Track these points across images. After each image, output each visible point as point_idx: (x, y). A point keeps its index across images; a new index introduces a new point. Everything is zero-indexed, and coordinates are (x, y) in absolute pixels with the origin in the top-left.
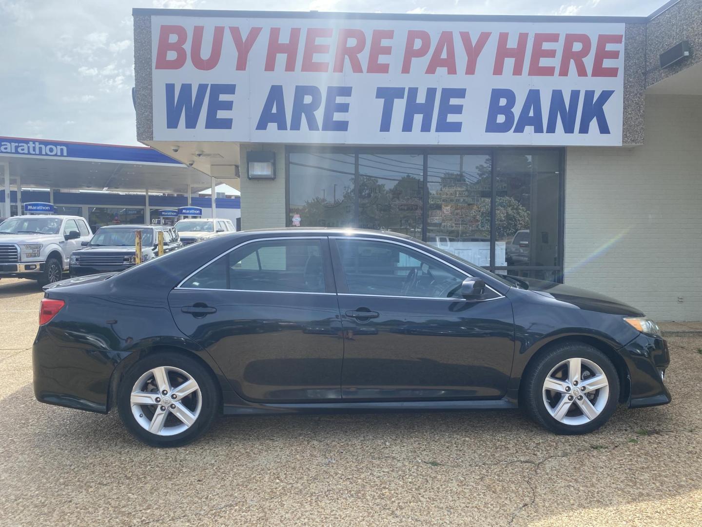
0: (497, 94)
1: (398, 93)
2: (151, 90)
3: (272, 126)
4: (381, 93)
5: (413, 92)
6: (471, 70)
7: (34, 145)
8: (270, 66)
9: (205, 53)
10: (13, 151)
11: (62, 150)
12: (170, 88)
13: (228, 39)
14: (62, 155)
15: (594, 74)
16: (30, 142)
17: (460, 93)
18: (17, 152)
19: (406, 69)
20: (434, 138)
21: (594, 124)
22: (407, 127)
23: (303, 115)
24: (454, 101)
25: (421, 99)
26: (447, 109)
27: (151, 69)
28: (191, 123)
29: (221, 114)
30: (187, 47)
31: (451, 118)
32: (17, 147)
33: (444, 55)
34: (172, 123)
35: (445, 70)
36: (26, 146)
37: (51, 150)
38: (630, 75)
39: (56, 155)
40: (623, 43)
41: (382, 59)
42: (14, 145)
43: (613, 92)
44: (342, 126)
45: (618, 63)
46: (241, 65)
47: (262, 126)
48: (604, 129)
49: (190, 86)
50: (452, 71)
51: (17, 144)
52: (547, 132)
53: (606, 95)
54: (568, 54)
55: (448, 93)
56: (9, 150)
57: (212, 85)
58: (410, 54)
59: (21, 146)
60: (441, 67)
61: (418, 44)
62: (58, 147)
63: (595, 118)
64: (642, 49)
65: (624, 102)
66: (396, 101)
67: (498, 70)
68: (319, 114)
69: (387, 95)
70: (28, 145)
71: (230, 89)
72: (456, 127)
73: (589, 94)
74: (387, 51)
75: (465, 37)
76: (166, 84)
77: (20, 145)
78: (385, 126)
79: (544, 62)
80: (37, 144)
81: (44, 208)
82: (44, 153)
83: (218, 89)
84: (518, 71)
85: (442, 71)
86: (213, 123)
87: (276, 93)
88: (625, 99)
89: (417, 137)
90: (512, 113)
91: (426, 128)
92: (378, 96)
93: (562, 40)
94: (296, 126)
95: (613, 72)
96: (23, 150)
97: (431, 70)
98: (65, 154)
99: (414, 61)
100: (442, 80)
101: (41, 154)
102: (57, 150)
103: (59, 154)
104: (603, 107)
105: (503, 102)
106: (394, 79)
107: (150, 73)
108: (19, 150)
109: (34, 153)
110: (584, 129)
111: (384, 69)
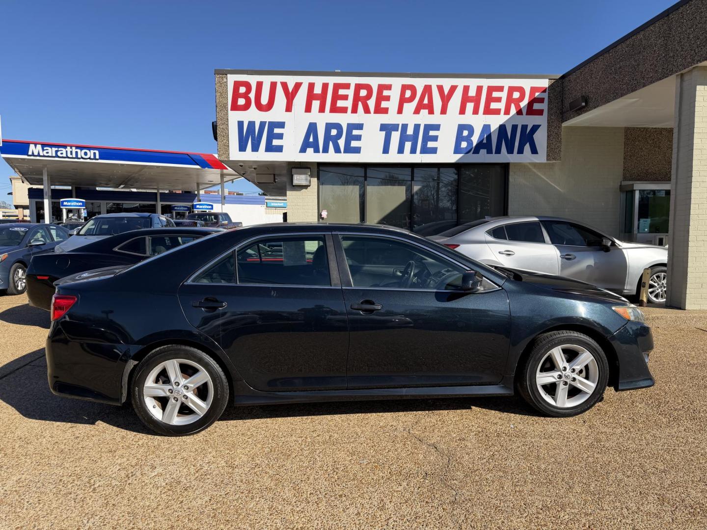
0: (461, 128)
1: (395, 127)
2: (228, 125)
3: (310, 150)
4: (383, 127)
5: (405, 127)
6: (444, 111)
7: (71, 150)
8: (308, 109)
9: (264, 100)
10: (54, 155)
11: (95, 154)
12: (240, 124)
13: (279, 90)
14: (95, 159)
15: (528, 114)
16: (68, 147)
17: (437, 127)
18: (57, 156)
19: (400, 111)
20: (419, 158)
21: (527, 147)
22: (401, 150)
23: (331, 142)
24: (432, 133)
25: (410, 131)
26: (427, 138)
27: (227, 111)
28: (255, 148)
29: (276, 142)
30: (252, 95)
31: (430, 144)
32: (57, 152)
33: (426, 101)
34: (242, 148)
35: (426, 111)
36: (64, 151)
37: (86, 154)
38: (552, 115)
39: (90, 158)
40: (547, 92)
41: (384, 104)
42: (54, 149)
43: (540, 125)
44: (357, 150)
45: (544, 106)
46: (289, 108)
47: (303, 150)
48: (534, 151)
49: (254, 123)
50: (431, 112)
51: (57, 149)
52: (495, 153)
53: (535, 128)
54: (510, 100)
55: (428, 127)
56: (50, 154)
57: (269, 122)
58: (403, 100)
59: (60, 151)
60: (424, 109)
61: (408, 94)
62: (91, 151)
63: (528, 143)
64: (560, 96)
65: (548, 132)
66: (393, 133)
67: (462, 111)
68: (342, 142)
69: (387, 129)
70: (67, 149)
71: (282, 125)
72: (434, 151)
73: (524, 127)
74: (388, 98)
75: (440, 88)
76: (238, 121)
77: (59, 149)
78: (386, 150)
79: (494, 106)
80: (74, 148)
81: (77, 204)
82: (79, 156)
83: (273, 125)
84: (476, 112)
85: (424, 112)
86: (270, 148)
87: (312, 128)
88: (549, 131)
89: (407, 157)
90: (472, 141)
91: (413, 151)
92: (381, 130)
93: (506, 90)
94: (326, 150)
95: (540, 112)
96: (62, 154)
97: (417, 112)
98: (97, 157)
99: (406, 105)
100: (424, 118)
101: (77, 157)
102: (90, 154)
103: (92, 157)
104: (534, 136)
105: (465, 133)
106: (392, 118)
107: (227, 114)
108: (59, 154)
109: (71, 156)
110: (521, 151)
111: (385, 111)
